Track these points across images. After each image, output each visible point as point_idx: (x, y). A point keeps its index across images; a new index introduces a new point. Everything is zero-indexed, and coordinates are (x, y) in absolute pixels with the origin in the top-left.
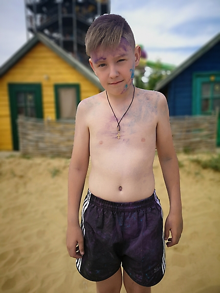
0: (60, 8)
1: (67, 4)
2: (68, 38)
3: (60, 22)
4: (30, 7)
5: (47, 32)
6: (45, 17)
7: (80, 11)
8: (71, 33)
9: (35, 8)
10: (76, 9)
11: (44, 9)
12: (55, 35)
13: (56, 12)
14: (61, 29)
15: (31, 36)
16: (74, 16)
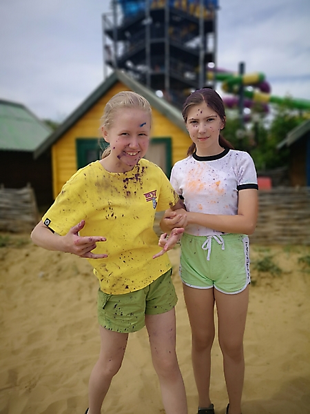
0: (148, 31)
1: (158, 25)
2: (158, 71)
3: (148, 50)
4: (109, 33)
5: (129, 64)
6: (128, 44)
7: (175, 33)
8: (162, 64)
9: (115, 34)
10: (169, 30)
11: (128, 34)
12: (140, 68)
13: (143, 37)
14: (148, 60)
15: (110, 71)
16: (166, 41)
